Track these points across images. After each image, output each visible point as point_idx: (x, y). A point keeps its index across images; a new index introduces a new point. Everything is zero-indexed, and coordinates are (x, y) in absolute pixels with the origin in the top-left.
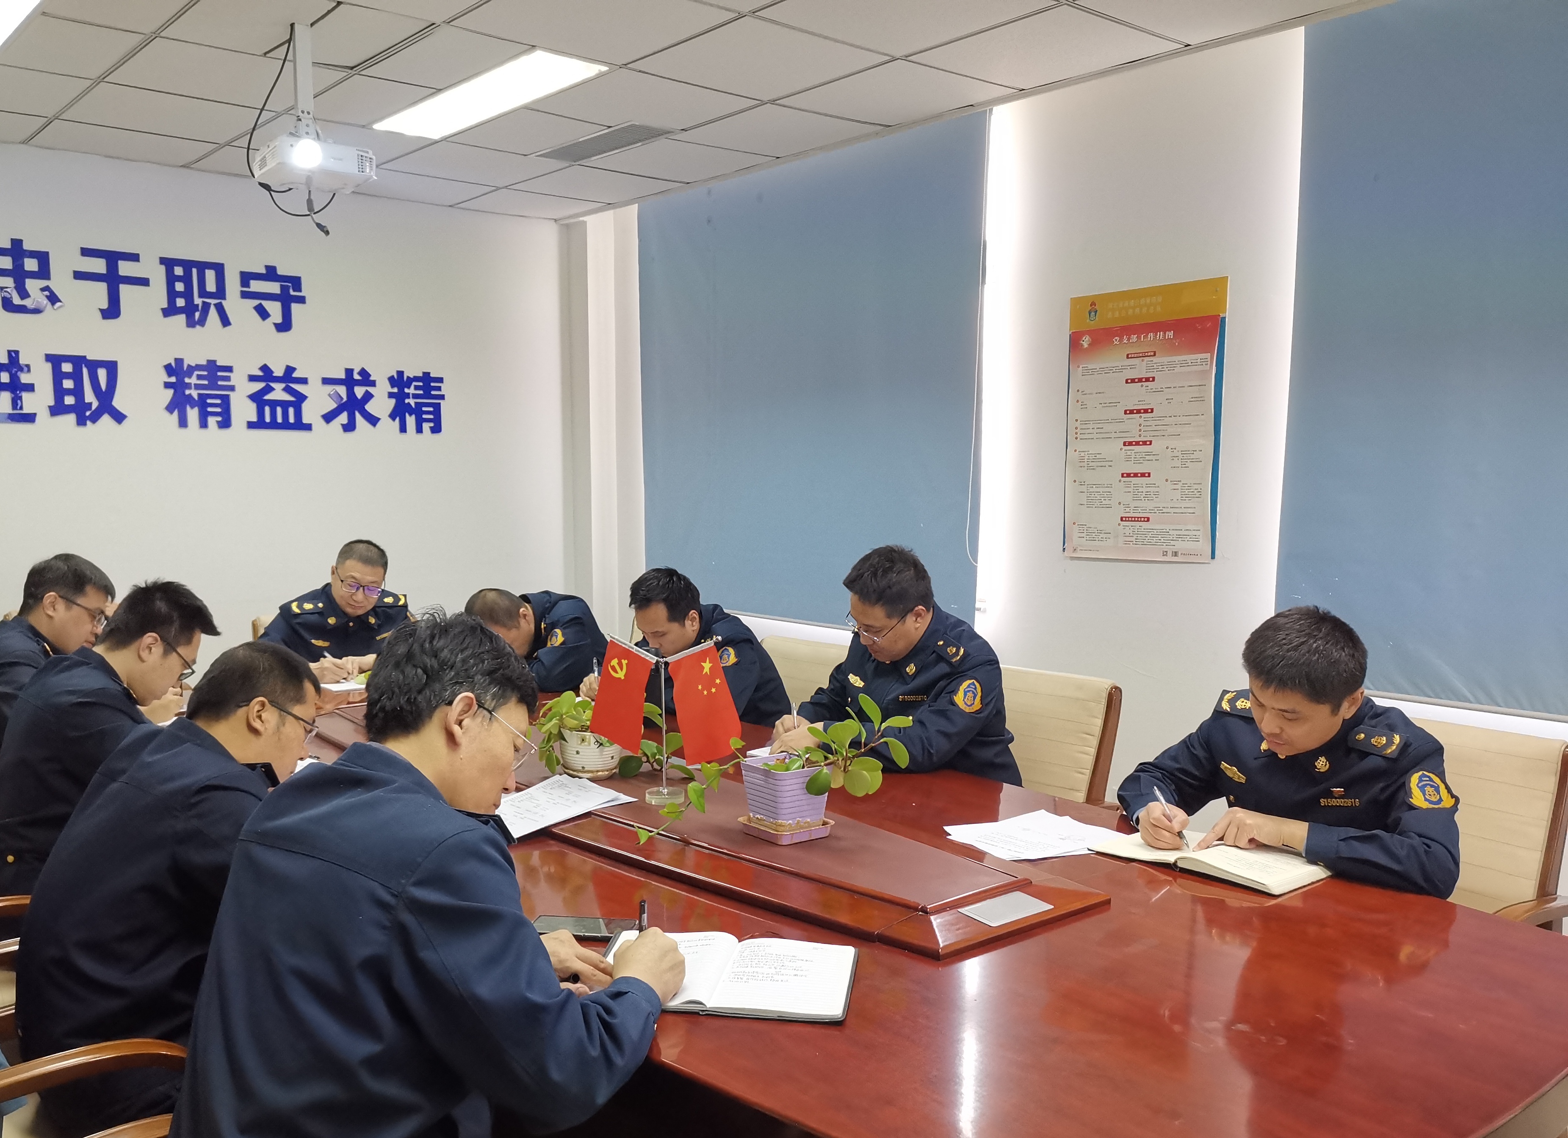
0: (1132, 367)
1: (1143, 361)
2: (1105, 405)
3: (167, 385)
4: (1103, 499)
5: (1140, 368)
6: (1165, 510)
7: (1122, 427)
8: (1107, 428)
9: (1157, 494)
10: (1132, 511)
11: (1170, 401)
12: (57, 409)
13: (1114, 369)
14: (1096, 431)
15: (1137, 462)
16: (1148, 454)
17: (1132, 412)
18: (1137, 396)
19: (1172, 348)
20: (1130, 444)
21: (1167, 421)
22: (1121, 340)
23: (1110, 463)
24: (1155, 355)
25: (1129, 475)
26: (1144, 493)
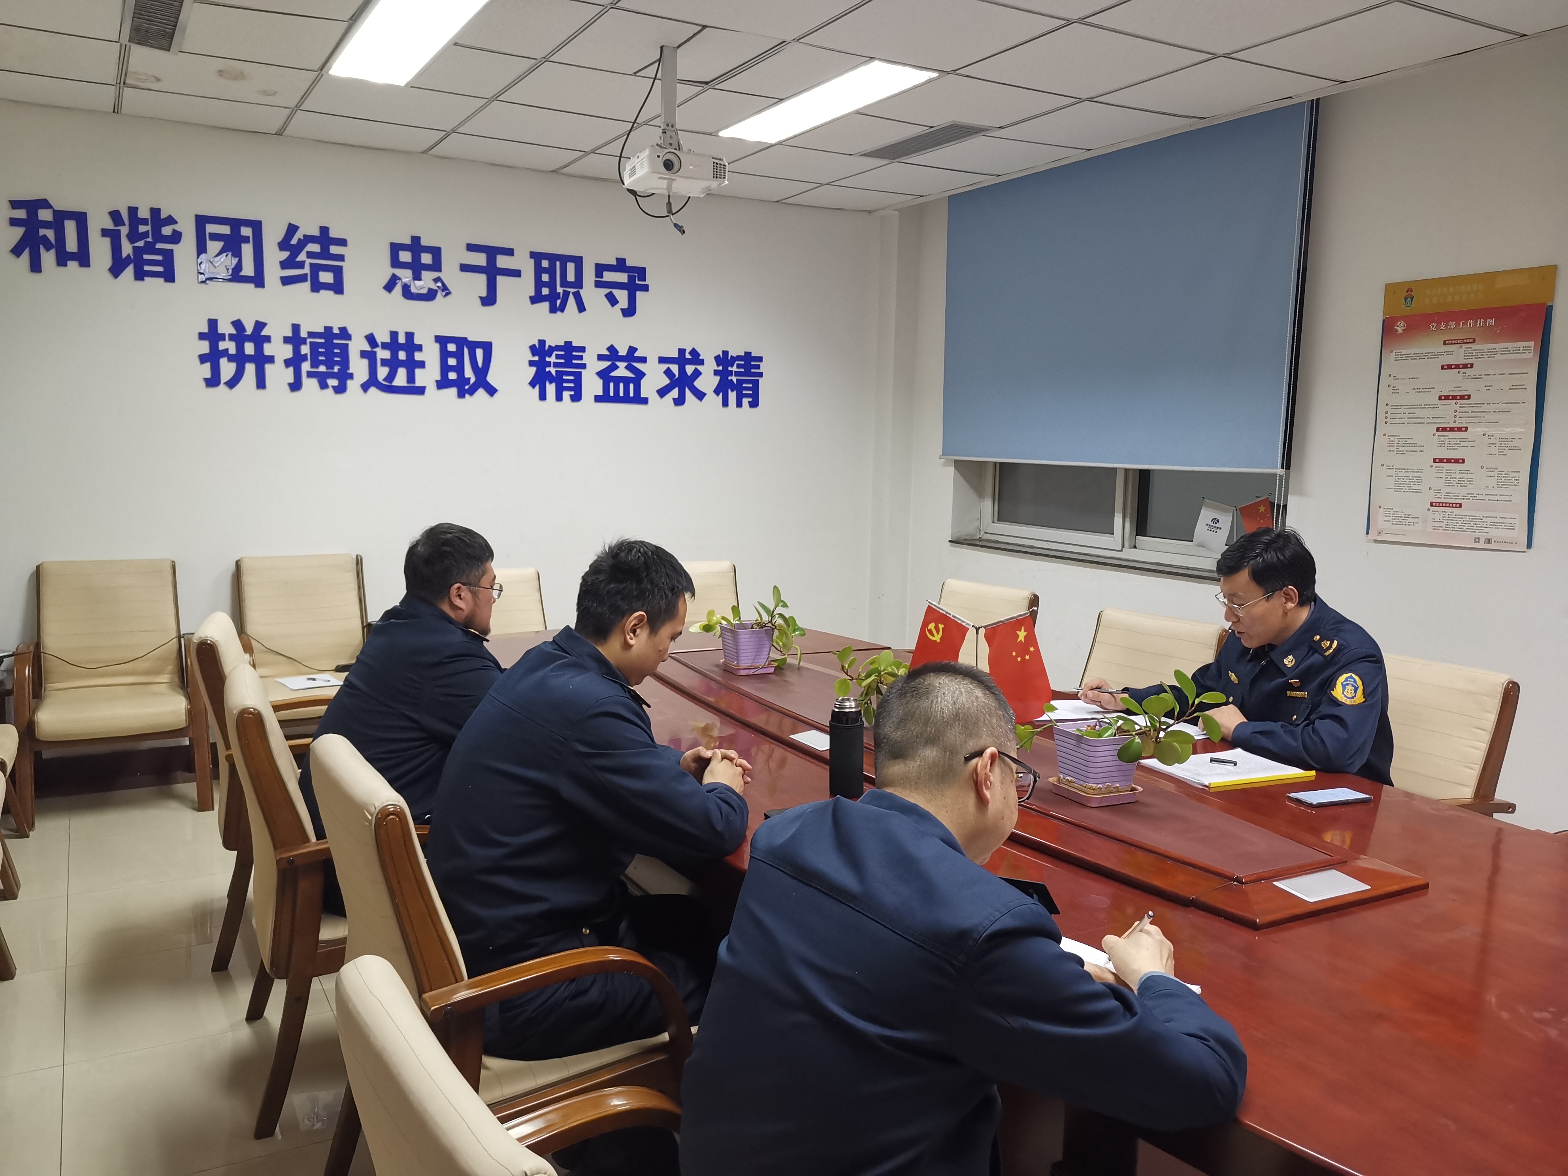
0: (1449, 353)
1: (1461, 347)
2: (1419, 390)
3: (532, 364)
4: (1412, 483)
5: (1458, 355)
6: (1479, 497)
7: (1436, 413)
8: (1419, 413)
9: (1471, 481)
10: (1443, 497)
11: (1489, 388)
12: (442, 384)
13: (1429, 355)
14: (1407, 415)
15: (1451, 448)
16: (1463, 440)
17: (1447, 398)
18: (1452, 382)
19: (1494, 336)
20: (1444, 429)
21: (1485, 407)
22: (1438, 327)
23: (1422, 449)
24: (1474, 342)
25: (1441, 461)
26: (1457, 480)
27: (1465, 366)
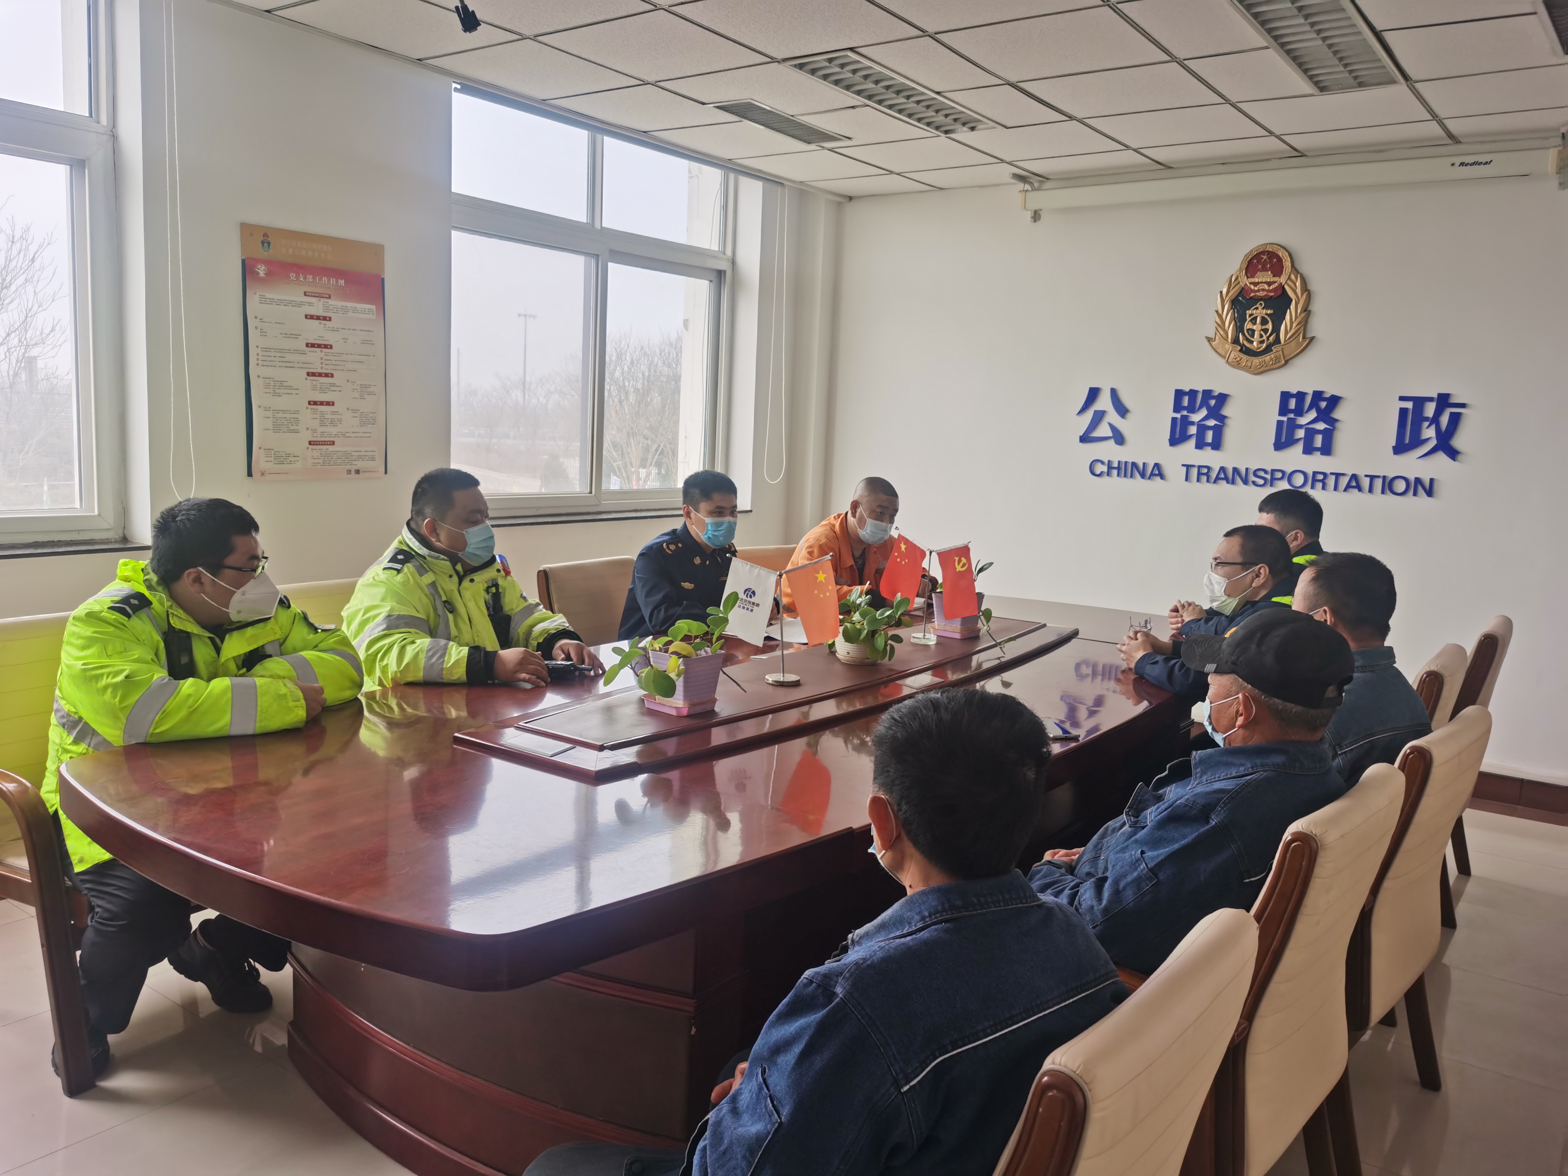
0: (310, 304)
1: (319, 301)
2: (286, 336)
4: (290, 424)
5: (317, 307)
6: (347, 435)
7: (303, 358)
8: (289, 357)
9: (340, 421)
10: (319, 436)
11: (346, 340)
13: (293, 303)
14: (278, 359)
15: (323, 391)
16: (333, 385)
17: (313, 345)
18: (316, 331)
19: (345, 295)
20: (313, 374)
21: (344, 357)
22: (297, 278)
23: (297, 392)
24: (329, 297)
25: (315, 403)
26: (329, 420)
27: (325, 318)
